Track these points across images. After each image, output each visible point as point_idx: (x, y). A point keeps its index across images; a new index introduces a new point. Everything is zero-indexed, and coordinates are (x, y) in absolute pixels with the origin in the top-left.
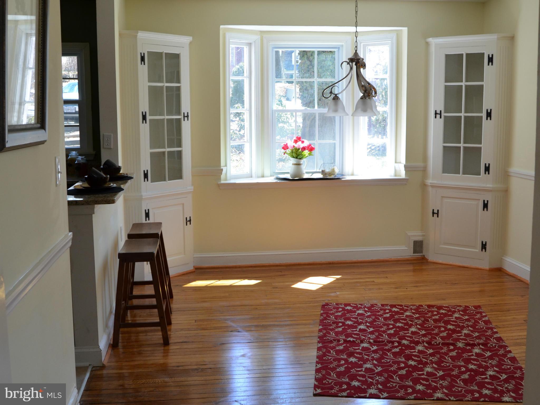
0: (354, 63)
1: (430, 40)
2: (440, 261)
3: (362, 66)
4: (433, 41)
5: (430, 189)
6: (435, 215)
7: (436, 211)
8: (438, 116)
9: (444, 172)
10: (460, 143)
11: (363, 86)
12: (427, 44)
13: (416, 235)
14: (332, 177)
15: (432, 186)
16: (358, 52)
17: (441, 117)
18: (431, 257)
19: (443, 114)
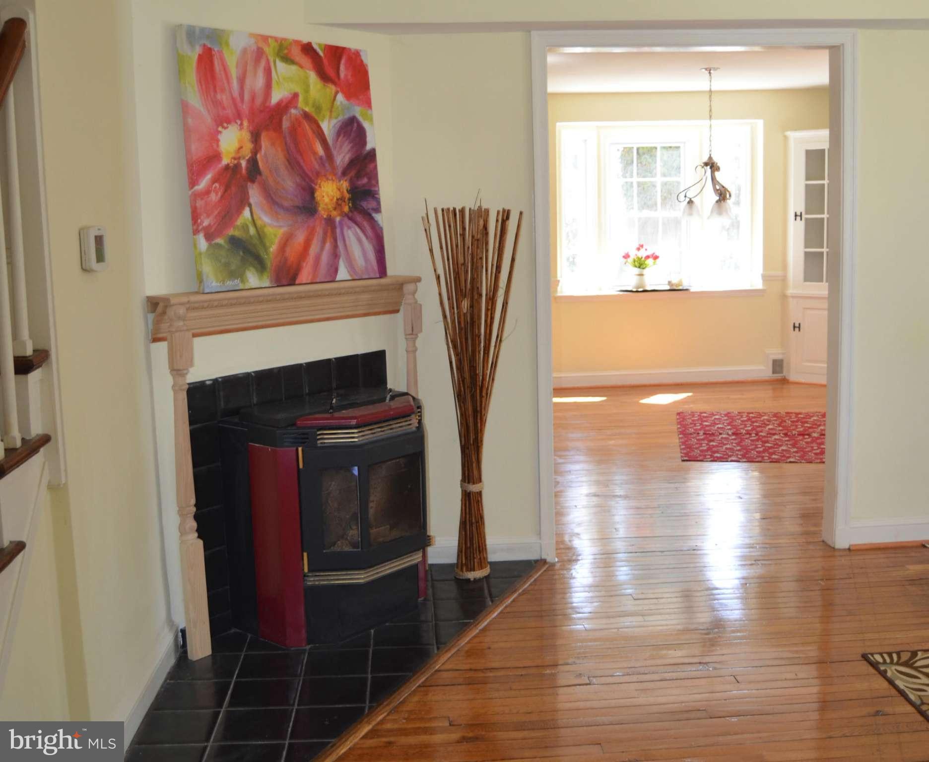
0: (709, 167)
1: (788, 133)
2: (803, 381)
3: (717, 169)
4: (793, 135)
5: (791, 300)
6: (797, 329)
7: (797, 325)
8: (799, 218)
9: (806, 280)
10: (823, 248)
11: (718, 190)
12: (786, 138)
13: (776, 353)
14: (680, 288)
15: (793, 297)
16: (712, 156)
17: (801, 219)
18: (793, 377)
19: (804, 216)
